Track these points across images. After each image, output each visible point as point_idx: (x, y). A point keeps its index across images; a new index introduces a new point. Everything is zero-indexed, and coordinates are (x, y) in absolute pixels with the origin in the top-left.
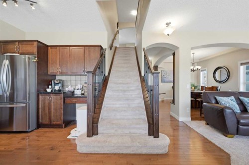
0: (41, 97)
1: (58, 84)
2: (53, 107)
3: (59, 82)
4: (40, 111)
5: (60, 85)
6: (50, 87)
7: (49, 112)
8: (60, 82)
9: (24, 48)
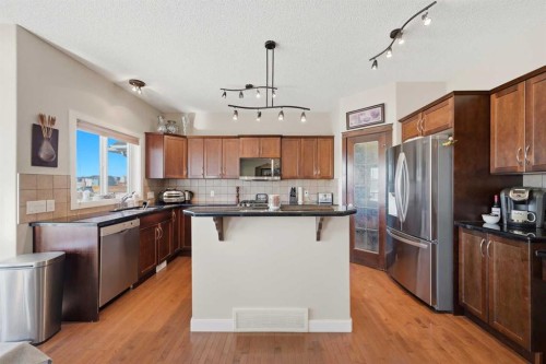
0: (463, 235)
1: (523, 202)
2: (495, 275)
3: (526, 196)
4: (462, 271)
5: (531, 207)
6: (495, 210)
7: (483, 284)
8: (531, 198)
9: (432, 121)
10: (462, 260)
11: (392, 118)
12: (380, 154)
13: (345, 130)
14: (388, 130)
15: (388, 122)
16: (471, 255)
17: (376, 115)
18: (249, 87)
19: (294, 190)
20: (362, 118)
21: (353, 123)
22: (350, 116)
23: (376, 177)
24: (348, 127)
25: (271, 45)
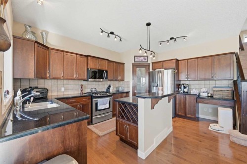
1: (186, 87)
6: (180, 89)
8: (188, 86)
10: (177, 102)
11: (150, 61)
12: (146, 73)
13: (133, 62)
14: (149, 66)
15: (149, 62)
16: (180, 101)
17: (145, 59)
18: (112, 33)
19: (110, 86)
20: (140, 59)
21: (137, 60)
22: (136, 57)
23: (144, 81)
24: (135, 62)
25: (148, 24)
